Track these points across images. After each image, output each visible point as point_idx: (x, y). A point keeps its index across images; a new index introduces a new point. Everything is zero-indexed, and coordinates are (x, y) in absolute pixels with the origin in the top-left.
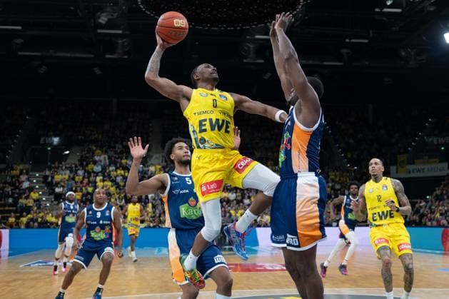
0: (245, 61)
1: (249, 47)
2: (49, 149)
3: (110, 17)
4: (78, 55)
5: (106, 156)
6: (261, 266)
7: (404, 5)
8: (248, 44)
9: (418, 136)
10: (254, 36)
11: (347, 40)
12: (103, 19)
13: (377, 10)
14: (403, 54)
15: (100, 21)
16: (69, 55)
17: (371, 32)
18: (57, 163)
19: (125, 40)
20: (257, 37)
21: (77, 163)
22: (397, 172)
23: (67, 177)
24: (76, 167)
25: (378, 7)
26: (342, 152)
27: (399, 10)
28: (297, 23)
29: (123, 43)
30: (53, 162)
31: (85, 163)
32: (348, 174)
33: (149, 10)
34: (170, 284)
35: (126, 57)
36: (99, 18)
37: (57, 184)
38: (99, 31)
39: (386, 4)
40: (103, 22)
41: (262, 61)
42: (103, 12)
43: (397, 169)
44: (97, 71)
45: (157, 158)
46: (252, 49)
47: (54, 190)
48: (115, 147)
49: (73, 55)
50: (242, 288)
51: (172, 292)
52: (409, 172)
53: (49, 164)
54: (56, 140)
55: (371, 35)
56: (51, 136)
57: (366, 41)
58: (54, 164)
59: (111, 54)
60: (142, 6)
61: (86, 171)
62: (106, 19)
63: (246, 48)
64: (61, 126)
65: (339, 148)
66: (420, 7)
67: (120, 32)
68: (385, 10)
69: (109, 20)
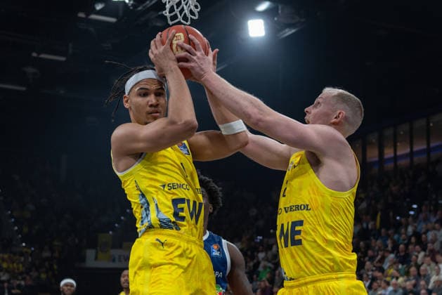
7: (121, 13)
11: (34, 55)
13: (81, 15)
17: (71, 45)
22: (96, 258)
25: (82, 11)
26: (15, 224)
27: (113, 20)
32: (22, 259)
39: (94, 8)
43: (97, 253)
52: (114, 260)
55: (70, 51)
57: (63, 59)
65: (11, 216)
66: (143, 19)
68: (93, 17)
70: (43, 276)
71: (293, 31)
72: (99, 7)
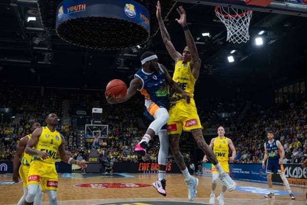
0: (118, 68)
1: (121, 61)
2: (2, 115)
3: (41, 40)
4: (21, 61)
5: (37, 120)
6: (123, 185)
7: (206, 40)
8: (120, 58)
9: (214, 113)
10: (124, 54)
12: (37, 41)
14: (206, 67)
15: (35, 42)
16: (16, 61)
18: (6, 123)
19: (49, 54)
20: (125, 55)
21: (19, 123)
23: (12, 132)
24: (18, 125)
27: (204, 43)
28: (148, 48)
29: (49, 55)
30: (4, 123)
31: (23, 123)
33: (62, 37)
34: (68, 195)
35: (50, 63)
36: (35, 40)
37: (6, 136)
38: (35, 48)
40: (37, 43)
41: (128, 68)
42: (37, 37)
44: (33, 71)
45: (66, 122)
46: (122, 61)
47: (4, 139)
48: (41, 115)
49: (19, 61)
50: (111, 198)
51: (70, 200)
52: (209, 132)
53: (2, 124)
54: (7, 110)
56: (4, 107)
58: (5, 123)
59: (41, 61)
60: (58, 35)
61: (24, 128)
62: (38, 41)
63: (119, 61)
64: (10, 102)
66: (215, 42)
67: (47, 49)
69: (41, 41)
70: (183, 139)
71: (274, 41)
72: (198, 39)
